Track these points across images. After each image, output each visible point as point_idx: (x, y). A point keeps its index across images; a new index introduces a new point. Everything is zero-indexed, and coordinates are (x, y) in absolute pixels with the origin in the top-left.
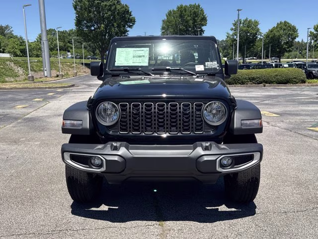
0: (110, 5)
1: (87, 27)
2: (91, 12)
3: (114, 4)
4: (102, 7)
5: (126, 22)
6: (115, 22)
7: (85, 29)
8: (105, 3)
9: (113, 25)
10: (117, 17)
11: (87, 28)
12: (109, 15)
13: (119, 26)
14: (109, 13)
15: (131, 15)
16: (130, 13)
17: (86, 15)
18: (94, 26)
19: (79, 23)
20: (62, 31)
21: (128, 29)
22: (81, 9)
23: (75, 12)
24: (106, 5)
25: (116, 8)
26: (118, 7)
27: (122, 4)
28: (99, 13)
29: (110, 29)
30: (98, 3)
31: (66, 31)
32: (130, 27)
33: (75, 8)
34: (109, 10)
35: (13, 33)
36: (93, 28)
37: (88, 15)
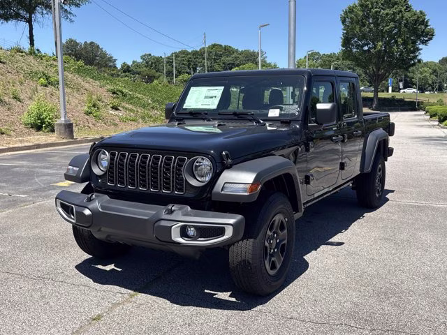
0: (394, 14)
1: (358, 46)
2: (364, 26)
3: (401, 11)
4: (381, 16)
5: (418, 37)
6: (400, 37)
7: (355, 50)
8: (385, 12)
9: (396, 42)
10: (403, 29)
11: (358, 49)
12: (391, 28)
13: (405, 43)
14: (392, 25)
15: (427, 26)
16: (427, 22)
17: (358, 30)
18: (368, 44)
19: (346, 42)
20: (329, 54)
21: (421, 46)
22: (351, 23)
23: (343, 27)
24: (387, 14)
25: (403, 17)
26: (407, 15)
27: (414, 10)
28: (376, 25)
29: (391, 47)
30: (376, 12)
31: (334, 53)
32: (425, 43)
33: (344, 22)
34: (393, 20)
35: (266, 59)
36: (366, 48)
37: (360, 30)
